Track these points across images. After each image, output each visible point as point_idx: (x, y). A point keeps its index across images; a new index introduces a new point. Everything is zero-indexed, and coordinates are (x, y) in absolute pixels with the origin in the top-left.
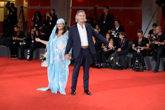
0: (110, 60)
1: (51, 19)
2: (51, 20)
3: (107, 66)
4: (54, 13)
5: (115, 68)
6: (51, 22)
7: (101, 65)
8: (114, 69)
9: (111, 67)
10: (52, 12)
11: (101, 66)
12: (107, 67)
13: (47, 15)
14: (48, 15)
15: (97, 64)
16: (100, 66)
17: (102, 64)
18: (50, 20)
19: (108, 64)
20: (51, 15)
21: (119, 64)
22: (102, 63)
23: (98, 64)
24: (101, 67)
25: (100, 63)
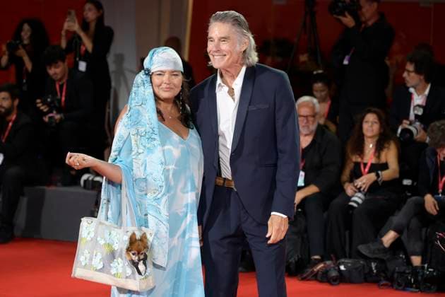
0: (382, 243)
1: (88, 45)
2: (86, 51)
3: (367, 271)
4: (100, 20)
5: (406, 286)
6: (84, 60)
7: (342, 268)
8: (404, 290)
9: (387, 279)
10: (91, 14)
11: (340, 271)
12: (368, 279)
13: (66, 26)
14: (72, 25)
15: (321, 266)
16: (334, 274)
17: (343, 263)
18: (83, 48)
19: (373, 265)
20: (85, 25)
21: (423, 262)
22: (345, 257)
23: (328, 262)
24: (342, 279)
25: (337, 259)
